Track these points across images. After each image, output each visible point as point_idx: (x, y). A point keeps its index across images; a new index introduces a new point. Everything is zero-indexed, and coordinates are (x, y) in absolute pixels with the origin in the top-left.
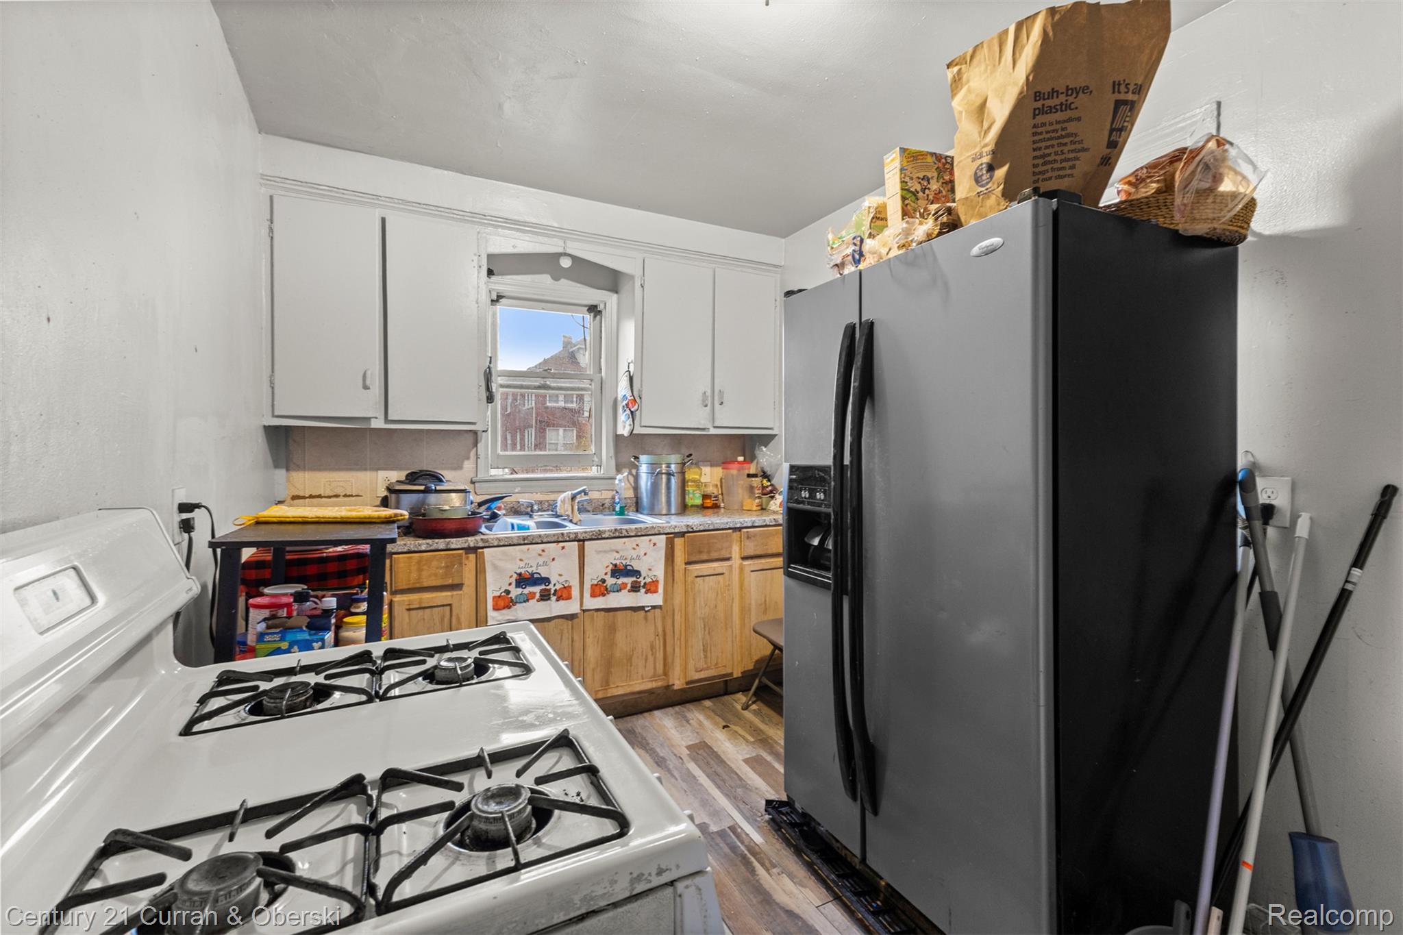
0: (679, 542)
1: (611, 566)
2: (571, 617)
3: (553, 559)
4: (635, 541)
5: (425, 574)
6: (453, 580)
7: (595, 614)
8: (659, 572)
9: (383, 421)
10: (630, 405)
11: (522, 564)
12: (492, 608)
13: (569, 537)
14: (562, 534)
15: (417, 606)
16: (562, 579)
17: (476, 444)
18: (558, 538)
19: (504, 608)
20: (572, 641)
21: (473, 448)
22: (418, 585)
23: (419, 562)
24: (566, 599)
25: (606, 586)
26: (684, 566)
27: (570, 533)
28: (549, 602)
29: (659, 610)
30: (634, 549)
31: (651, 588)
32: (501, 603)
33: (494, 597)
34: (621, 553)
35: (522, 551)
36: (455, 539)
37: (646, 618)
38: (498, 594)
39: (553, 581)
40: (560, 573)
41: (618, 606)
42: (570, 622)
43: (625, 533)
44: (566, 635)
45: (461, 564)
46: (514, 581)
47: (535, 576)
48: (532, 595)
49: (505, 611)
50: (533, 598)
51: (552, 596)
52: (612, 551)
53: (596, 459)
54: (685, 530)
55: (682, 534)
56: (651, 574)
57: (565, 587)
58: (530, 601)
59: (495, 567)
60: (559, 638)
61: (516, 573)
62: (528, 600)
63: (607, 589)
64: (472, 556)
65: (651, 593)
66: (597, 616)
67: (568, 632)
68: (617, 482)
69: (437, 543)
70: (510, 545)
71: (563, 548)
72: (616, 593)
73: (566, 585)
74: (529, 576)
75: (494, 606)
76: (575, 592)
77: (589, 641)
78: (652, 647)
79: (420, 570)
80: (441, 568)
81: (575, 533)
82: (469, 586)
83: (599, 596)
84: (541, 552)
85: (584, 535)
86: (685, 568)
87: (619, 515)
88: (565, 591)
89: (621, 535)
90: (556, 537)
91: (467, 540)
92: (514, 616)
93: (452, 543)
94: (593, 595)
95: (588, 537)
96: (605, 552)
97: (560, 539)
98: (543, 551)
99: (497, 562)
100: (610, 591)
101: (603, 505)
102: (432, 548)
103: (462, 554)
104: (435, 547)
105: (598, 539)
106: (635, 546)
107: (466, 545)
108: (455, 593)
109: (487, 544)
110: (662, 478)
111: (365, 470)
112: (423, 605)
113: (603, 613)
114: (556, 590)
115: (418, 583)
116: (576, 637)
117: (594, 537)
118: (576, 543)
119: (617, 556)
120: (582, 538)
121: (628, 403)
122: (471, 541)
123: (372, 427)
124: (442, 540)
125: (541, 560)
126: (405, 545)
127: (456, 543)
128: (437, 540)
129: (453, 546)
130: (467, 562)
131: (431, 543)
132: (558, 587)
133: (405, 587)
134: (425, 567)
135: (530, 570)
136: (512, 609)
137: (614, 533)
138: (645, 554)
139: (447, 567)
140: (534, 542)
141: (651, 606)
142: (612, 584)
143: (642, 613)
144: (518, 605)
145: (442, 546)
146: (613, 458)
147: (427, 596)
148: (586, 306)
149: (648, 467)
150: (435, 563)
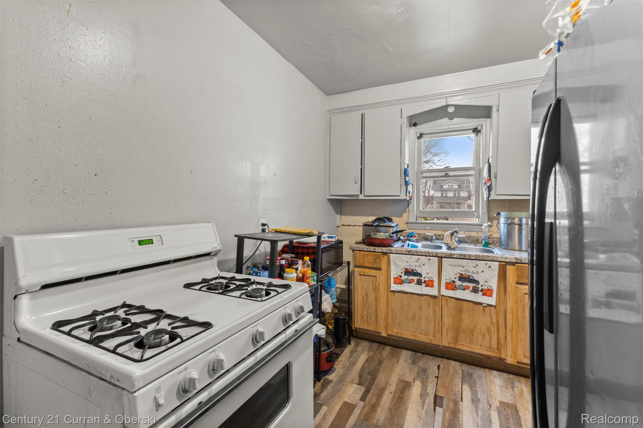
0: (509, 268)
1: (459, 274)
2: (434, 297)
3: (424, 265)
4: (475, 262)
5: (366, 261)
6: (376, 266)
7: (449, 299)
8: (494, 284)
9: (363, 196)
10: (487, 183)
11: (408, 264)
13: (433, 254)
14: (429, 252)
15: (363, 274)
16: (429, 276)
17: (408, 206)
18: (426, 254)
19: (399, 284)
20: (435, 310)
22: (363, 265)
23: (363, 255)
24: (431, 287)
25: (455, 285)
26: (515, 285)
27: (433, 252)
28: (421, 286)
29: (494, 308)
30: (474, 267)
31: (487, 292)
32: (398, 281)
33: (394, 278)
34: (466, 268)
35: (407, 257)
36: (377, 248)
37: (484, 311)
38: (396, 276)
39: (423, 276)
40: (428, 273)
41: (463, 298)
42: (433, 300)
43: (467, 257)
44: (431, 306)
45: (380, 259)
46: (404, 272)
47: (414, 271)
48: (413, 281)
49: (399, 285)
50: (413, 282)
51: (422, 283)
52: (460, 266)
53: (475, 214)
54: (515, 261)
55: (514, 264)
56: (487, 284)
57: (430, 281)
58: (412, 283)
59: (395, 264)
60: (428, 306)
61: (404, 268)
62: (410, 283)
63: (456, 287)
64: (385, 256)
65: (487, 296)
66: (450, 300)
67: (432, 305)
68: (483, 227)
69: (370, 248)
70: (402, 254)
71: (429, 259)
72: (462, 291)
73: (431, 279)
74: (411, 271)
75: (394, 281)
76: (436, 284)
77: (445, 313)
78: (489, 330)
79: (364, 259)
80: (372, 259)
81: (436, 253)
82: (384, 270)
83: (451, 290)
84: (417, 260)
85: (441, 254)
86: (516, 286)
88: (430, 282)
89: (465, 258)
90: (425, 253)
91: (382, 249)
92: (403, 288)
93: (376, 249)
94: (447, 288)
95: (444, 256)
96: (455, 266)
97: (428, 255)
98: (418, 259)
99: (395, 261)
100: (458, 288)
101: (477, 240)
102: (368, 250)
103: (380, 254)
104: (369, 250)
105: (450, 258)
106: (475, 266)
107: (382, 251)
108: (378, 272)
109: (391, 252)
111: (365, 216)
112: (365, 274)
113: (454, 300)
114: (425, 281)
115: (363, 264)
116: (437, 309)
117: (447, 256)
118: (437, 258)
119: (463, 269)
120: (440, 256)
121: (486, 181)
122: (384, 249)
123: (359, 198)
124: (372, 247)
125: (417, 264)
126: (358, 247)
127: (378, 249)
128: (370, 247)
129: (376, 251)
130: (383, 259)
131: (368, 248)
132: (427, 279)
133: (358, 265)
134: (366, 258)
135: (412, 268)
136: (402, 285)
137: (460, 256)
138: (483, 272)
139: (374, 259)
140: (413, 254)
141: (487, 304)
142: (459, 285)
143: (481, 307)
144: (405, 284)
145: (372, 250)
146: (486, 214)
147: (367, 270)
148: (471, 129)
149: (505, 220)
150: (369, 257)
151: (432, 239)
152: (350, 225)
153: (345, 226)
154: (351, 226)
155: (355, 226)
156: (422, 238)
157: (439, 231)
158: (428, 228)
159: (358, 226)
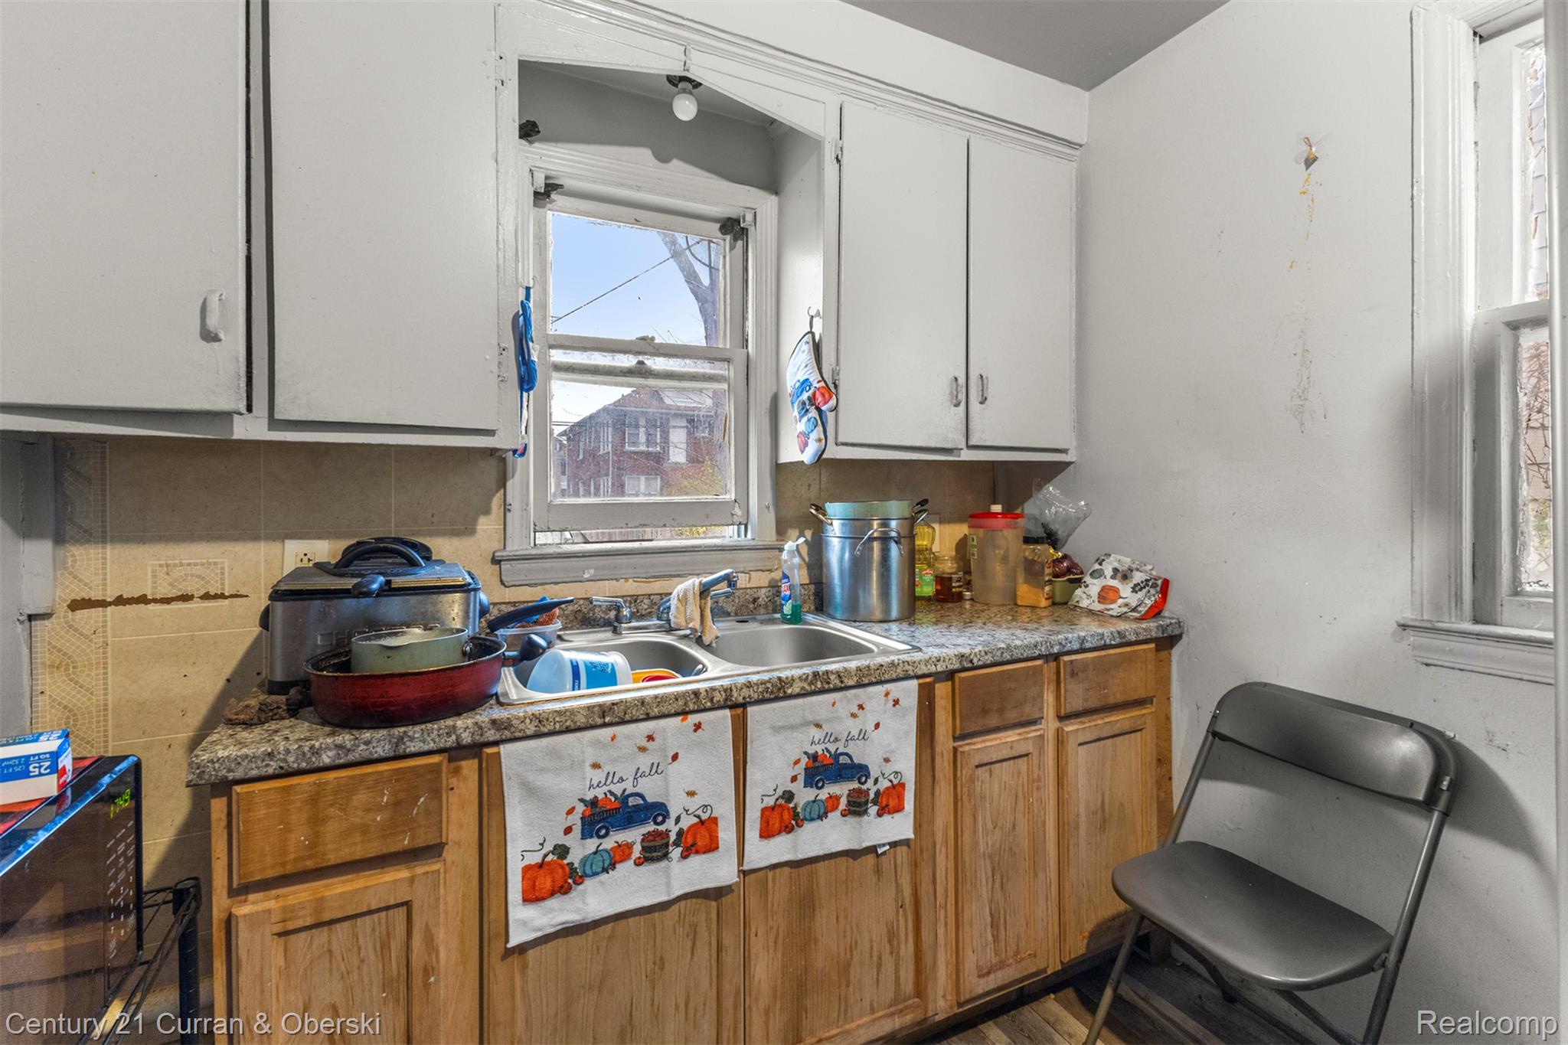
0: (942, 690)
1: (805, 760)
2: (716, 894)
3: (675, 757)
4: (855, 696)
5: (331, 829)
6: (413, 838)
7: (770, 874)
8: (906, 765)
9: (265, 422)
10: (820, 399)
11: (598, 776)
12: (519, 897)
13: (712, 700)
14: (696, 693)
15: (309, 921)
16: (694, 804)
17: (502, 483)
18: (686, 704)
19: (552, 894)
20: (719, 950)
21: (497, 491)
22: (310, 864)
23: (314, 800)
24: (704, 853)
25: (795, 807)
26: (951, 744)
27: (713, 689)
28: (664, 863)
29: (905, 848)
30: (854, 716)
31: (889, 802)
32: (545, 882)
33: (526, 870)
34: (827, 728)
35: (597, 743)
36: (417, 728)
37: (878, 871)
38: (535, 858)
39: (674, 810)
40: (692, 789)
41: (821, 853)
42: (714, 904)
43: (835, 681)
44: (704, 936)
45: (436, 793)
46: (579, 823)
47: (632, 802)
48: (622, 853)
49: (553, 903)
50: (625, 857)
51: (671, 848)
52: (806, 723)
53: (738, 511)
54: (957, 666)
55: (950, 675)
56: (889, 769)
57: (702, 822)
58: (618, 866)
59: (530, 791)
60: (689, 944)
61: (581, 800)
62: (613, 866)
63: (795, 815)
64: (469, 767)
65: (889, 813)
66: (774, 879)
67: (709, 929)
68: (785, 556)
69: (367, 743)
70: (568, 730)
71: (698, 727)
72: (818, 823)
73: (704, 817)
74: (617, 805)
75: (524, 892)
76: (727, 834)
77: (757, 946)
78: (892, 935)
79: (316, 821)
80: (380, 808)
81: (725, 691)
82: (458, 843)
83: (779, 833)
84: (644, 743)
85: (745, 692)
86: (955, 749)
87: (789, 622)
88: (703, 831)
89: (826, 686)
90: (681, 702)
91: (454, 727)
92: (577, 911)
93: (412, 739)
94: (766, 833)
95: (755, 696)
96: (792, 728)
97: (691, 707)
98: (650, 738)
99: (531, 777)
100: (805, 819)
101: (755, 600)
102: (351, 757)
103: (439, 765)
104: (361, 753)
105: (777, 699)
106: (855, 710)
107: (451, 741)
108: (420, 870)
109: (507, 734)
110: (872, 549)
111: (256, 538)
112: (327, 916)
113: (787, 870)
114: (680, 833)
115: (311, 857)
116: (728, 940)
117: (767, 696)
118: (727, 712)
119: (818, 734)
120: (741, 700)
121: (814, 394)
122: (464, 727)
123: (236, 437)
124: (383, 732)
125: (644, 762)
126: (270, 755)
127: (421, 737)
128: (367, 735)
129: (413, 747)
130: (454, 782)
131: (348, 745)
132: (687, 822)
133: (271, 873)
134: (332, 811)
135: (618, 789)
136: (573, 894)
137: (810, 684)
138: (877, 726)
139: (397, 804)
140: (628, 717)
141: (889, 844)
142: (808, 803)
143: (870, 859)
144: (589, 883)
145: (382, 750)
146: (772, 509)
147: (337, 888)
148: (715, 220)
149: (843, 525)
150: (361, 798)
151: (618, 619)
152: (143, 600)
153: (103, 604)
154: (155, 601)
155: (186, 598)
156: (567, 617)
157: (627, 579)
158: (586, 576)
159: (207, 597)
